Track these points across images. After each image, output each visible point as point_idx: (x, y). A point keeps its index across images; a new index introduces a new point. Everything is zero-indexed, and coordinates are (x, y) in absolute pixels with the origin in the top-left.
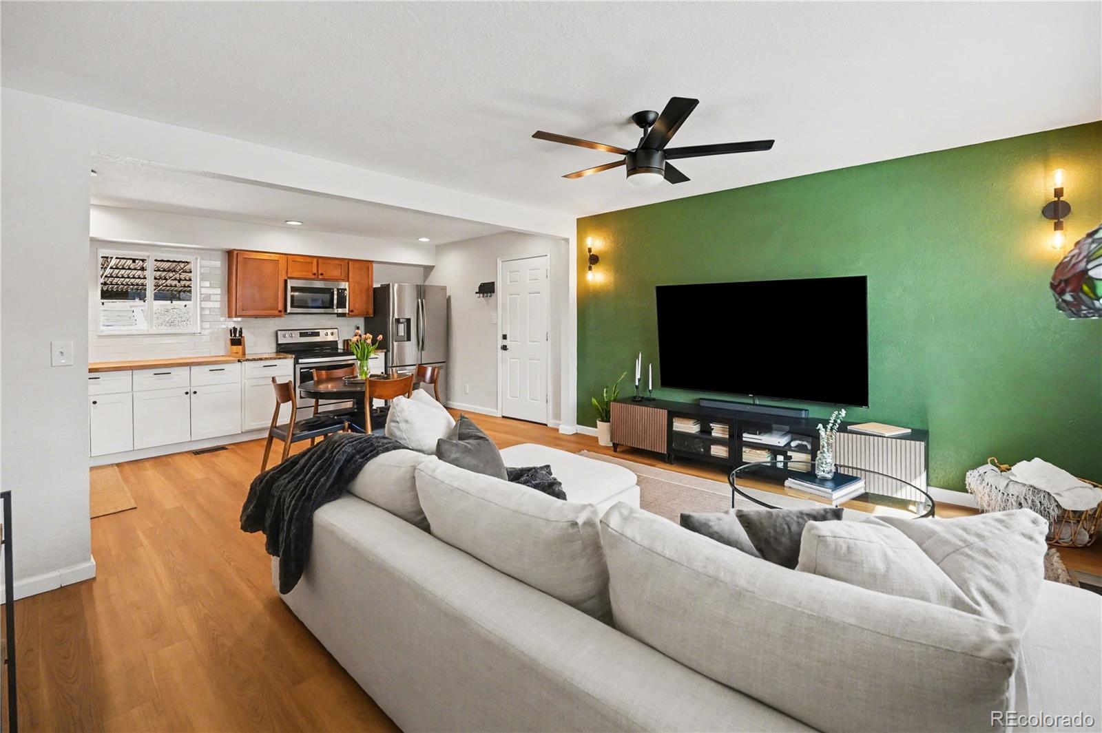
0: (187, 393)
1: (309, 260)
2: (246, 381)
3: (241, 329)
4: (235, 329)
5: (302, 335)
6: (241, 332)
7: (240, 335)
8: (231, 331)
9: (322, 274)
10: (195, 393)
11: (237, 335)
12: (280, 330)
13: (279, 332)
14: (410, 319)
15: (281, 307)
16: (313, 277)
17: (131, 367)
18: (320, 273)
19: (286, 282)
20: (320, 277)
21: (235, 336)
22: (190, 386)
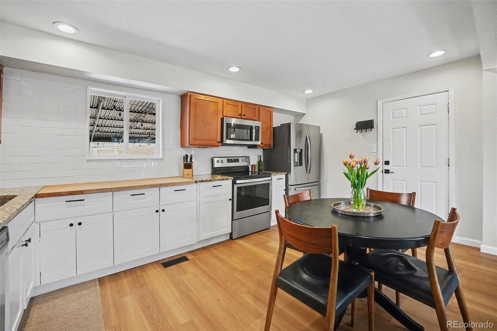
0: (157, 211)
1: (236, 104)
2: (200, 199)
3: (191, 156)
4: (187, 156)
5: (229, 161)
6: (191, 158)
7: (191, 161)
8: (184, 157)
9: (244, 115)
10: (163, 211)
11: (189, 160)
12: (215, 157)
13: (215, 159)
14: (302, 149)
15: (219, 140)
16: (239, 117)
17: (111, 189)
18: (243, 114)
19: (222, 120)
20: (243, 117)
21: (187, 161)
22: (160, 205)
